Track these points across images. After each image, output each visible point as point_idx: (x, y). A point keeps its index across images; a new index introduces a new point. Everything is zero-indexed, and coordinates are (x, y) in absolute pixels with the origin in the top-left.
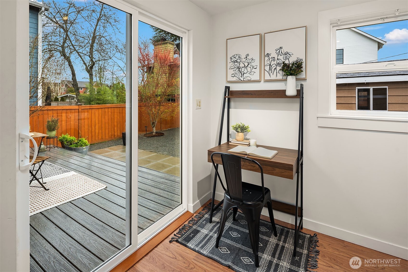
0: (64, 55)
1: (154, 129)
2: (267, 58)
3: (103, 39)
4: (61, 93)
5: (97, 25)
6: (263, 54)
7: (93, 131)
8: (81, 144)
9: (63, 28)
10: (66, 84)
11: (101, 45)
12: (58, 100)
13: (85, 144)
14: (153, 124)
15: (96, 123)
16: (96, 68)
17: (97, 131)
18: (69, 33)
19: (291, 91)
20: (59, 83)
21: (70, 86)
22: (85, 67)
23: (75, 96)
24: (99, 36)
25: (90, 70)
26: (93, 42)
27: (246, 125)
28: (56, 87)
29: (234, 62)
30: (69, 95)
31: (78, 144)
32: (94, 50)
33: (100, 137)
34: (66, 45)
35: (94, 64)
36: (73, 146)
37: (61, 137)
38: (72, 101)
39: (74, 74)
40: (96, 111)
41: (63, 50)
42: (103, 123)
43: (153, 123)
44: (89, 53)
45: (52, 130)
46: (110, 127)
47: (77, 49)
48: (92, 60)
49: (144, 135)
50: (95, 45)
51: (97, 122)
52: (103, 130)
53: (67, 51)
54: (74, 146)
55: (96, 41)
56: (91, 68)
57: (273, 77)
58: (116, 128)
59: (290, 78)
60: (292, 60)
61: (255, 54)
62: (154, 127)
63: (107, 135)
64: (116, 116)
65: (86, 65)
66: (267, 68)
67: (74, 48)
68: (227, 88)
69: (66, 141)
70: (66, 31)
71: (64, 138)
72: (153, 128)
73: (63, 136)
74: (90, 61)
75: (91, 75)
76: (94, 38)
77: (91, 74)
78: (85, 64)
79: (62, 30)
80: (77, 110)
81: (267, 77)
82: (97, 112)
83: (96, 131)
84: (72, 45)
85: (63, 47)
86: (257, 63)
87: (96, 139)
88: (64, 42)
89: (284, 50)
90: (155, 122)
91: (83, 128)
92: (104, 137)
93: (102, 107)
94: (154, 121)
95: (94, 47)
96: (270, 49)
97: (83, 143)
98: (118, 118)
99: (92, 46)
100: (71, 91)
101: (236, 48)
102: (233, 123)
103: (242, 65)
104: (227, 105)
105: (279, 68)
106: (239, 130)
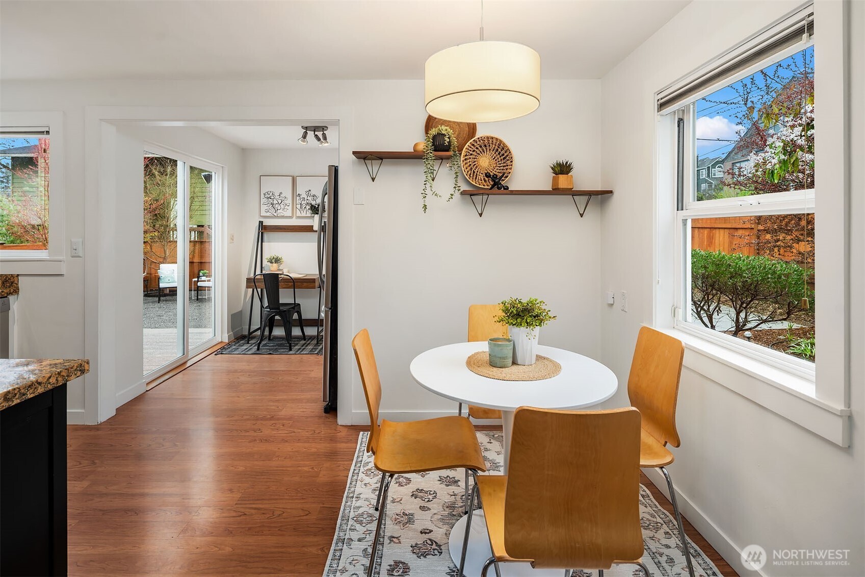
2: (298, 198)
6: (295, 194)
19: (316, 227)
27: (280, 257)
29: (268, 198)
57: (304, 214)
59: (316, 216)
61: (288, 193)
66: (299, 206)
68: (261, 223)
81: (299, 214)
86: (289, 201)
89: (312, 193)
96: (301, 190)
101: (269, 185)
102: (266, 256)
103: (275, 202)
104: (261, 239)
105: (308, 207)
106: (273, 261)
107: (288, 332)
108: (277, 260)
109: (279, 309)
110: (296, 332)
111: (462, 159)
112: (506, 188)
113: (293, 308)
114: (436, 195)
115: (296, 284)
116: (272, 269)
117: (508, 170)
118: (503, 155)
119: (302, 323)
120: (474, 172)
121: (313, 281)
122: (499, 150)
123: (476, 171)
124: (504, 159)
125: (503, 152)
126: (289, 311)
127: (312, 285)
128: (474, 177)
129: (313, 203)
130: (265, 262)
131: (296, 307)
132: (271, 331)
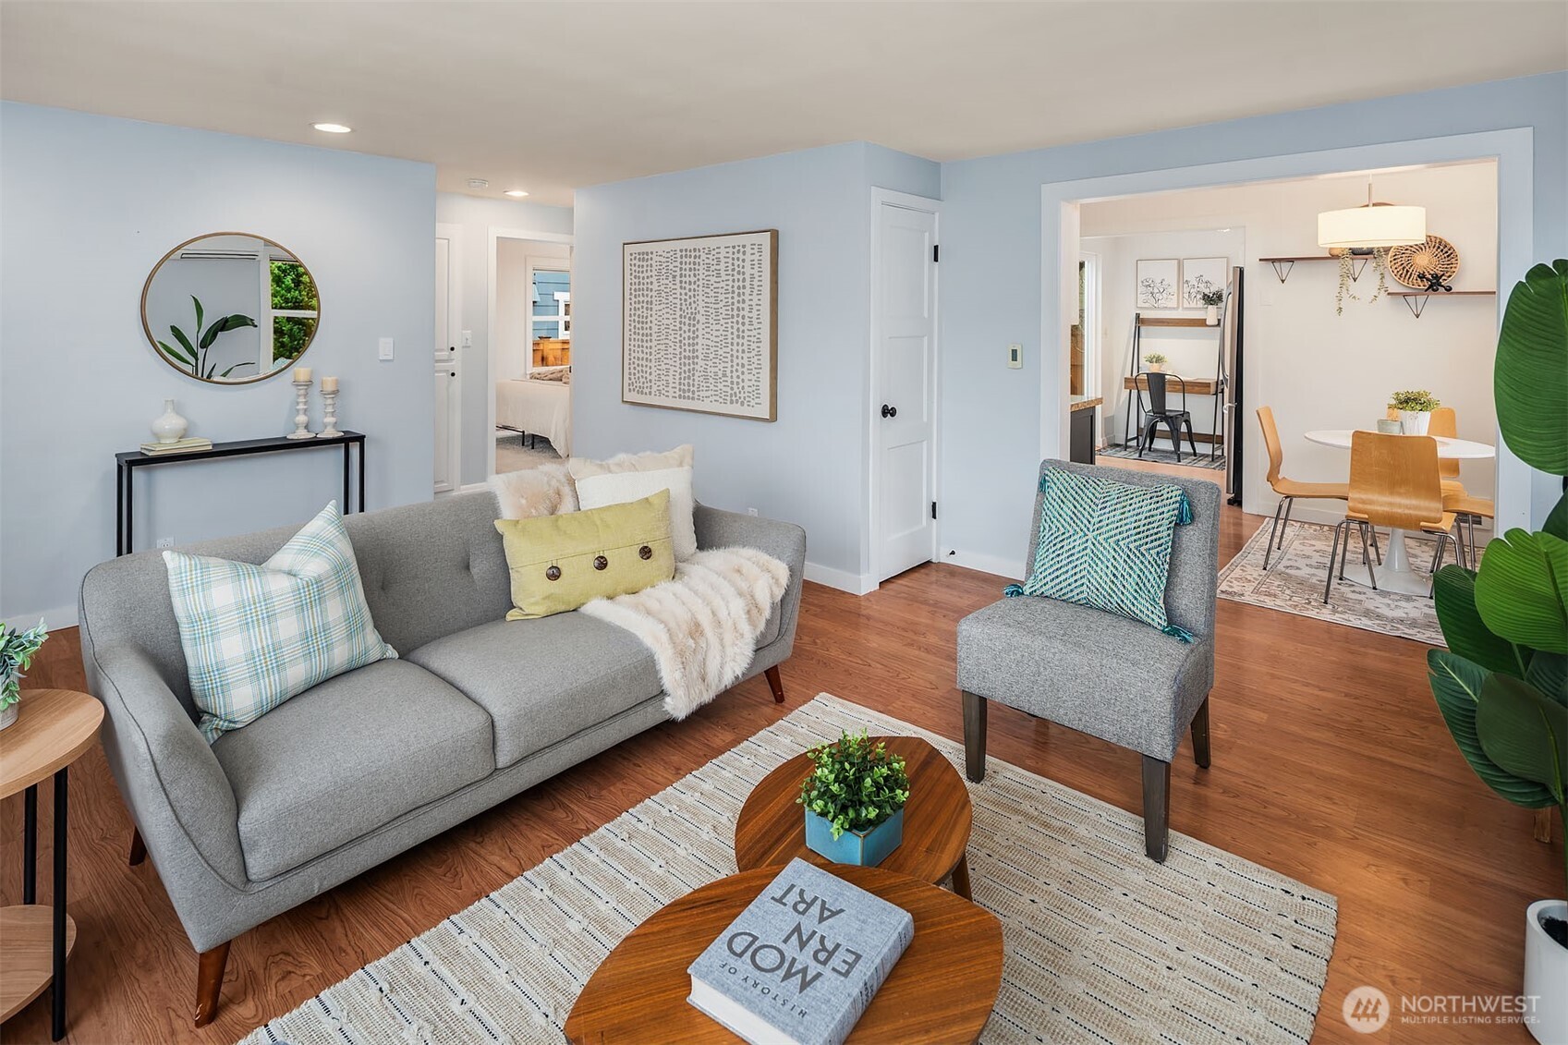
2: (1186, 285)
6: (1181, 281)
19: (1211, 320)
27: (1162, 356)
29: (1146, 286)
57: (1193, 305)
59: (1210, 307)
60: (1214, 289)
61: (1172, 279)
66: (1186, 296)
68: (1138, 316)
81: (1186, 305)
86: (1174, 289)
89: (1205, 279)
96: (1190, 275)
101: (1148, 271)
102: (1145, 353)
103: (1156, 290)
104: (1138, 334)
105: (1199, 296)
106: (1154, 360)
107: (1177, 446)
108: (1159, 360)
109: (1165, 414)
110: (1185, 447)
111: (1389, 260)
112: (1449, 289)
113: (1182, 415)
114: (1354, 297)
115: (1184, 387)
116: (1155, 368)
117: (1453, 269)
118: (1447, 252)
119: (1191, 437)
120: (1407, 271)
121: (1208, 385)
122: (1442, 247)
123: (1411, 271)
124: (1448, 256)
125: (1446, 249)
126: (1176, 417)
127: (1206, 390)
128: (1407, 277)
129: (1207, 292)
130: (1143, 361)
131: (1185, 416)
132: (1151, 443)
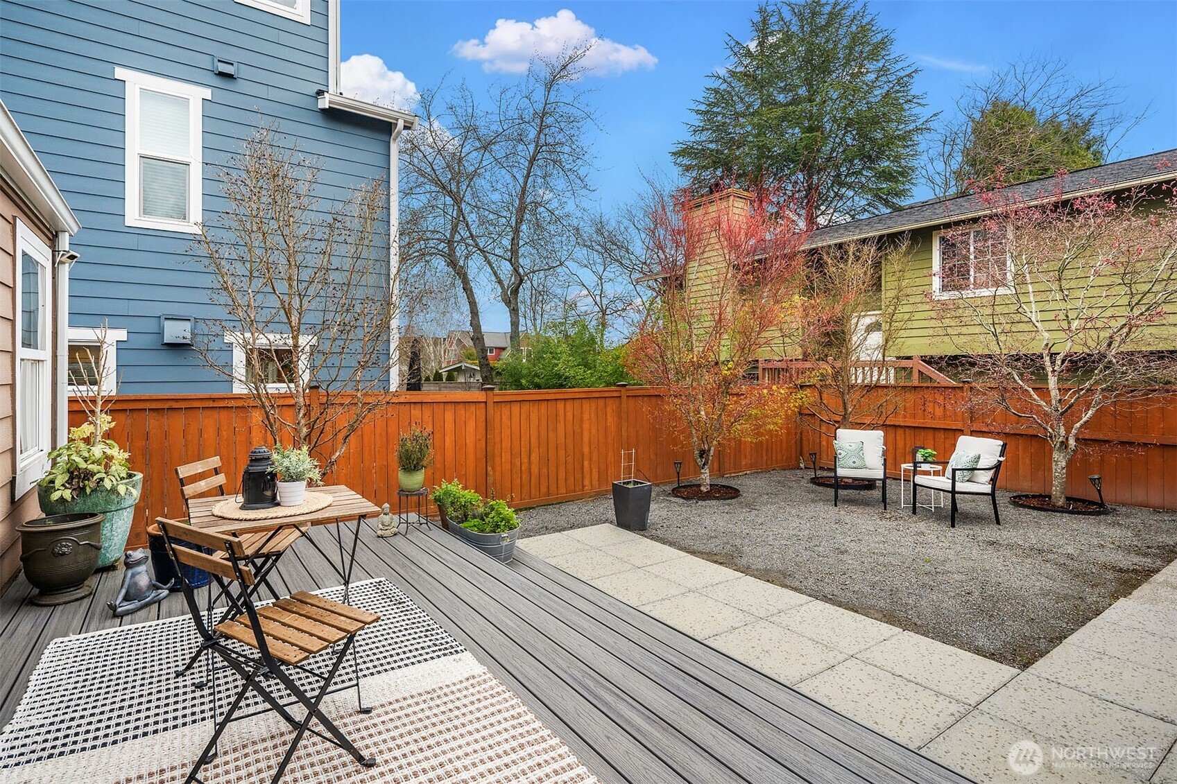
0: (452, 263)
1: (706, 471)
3: (542, 209)
4: (449, 362)
5: (528, 176)
7: (523, 468)
8: (496, 519)
9: (450, 193)
10: (459, 340)
11: (538, 225)
12: (442, 380)
13: (509, 522)
14: (701, 457)
15: (532, 447)
16: (525, 293)
17: (535, 470)
18: (463, 206)
20: (445, 339)
21: (469, 343)
22: (500, 290)
23: (479, 369)
24: (533, 205)
25: (510, 298)
26: (520, 221)
28: (438, 348)
30: (464, 365)
31: (487, 520)
32: (521, 243)
33: (544, 489)
34: (457, 237)
35: (521, 281)
36: (470, 526)
37: (439, 492)
38: (472, 380)
39: (474, 313)
40: (531, 408)
41: (452, 250)
42: (552, 446)
43: (703, 453)
44: (509, 254)
45: (413, 467)
46: (570, 459)
47: (481, 245)
48: (516, 270)
49: (673, 490)
50: (524, 227)
51: (534, 441)
52: (552, 469)
53: (460, 251)
54: (475, 526)
55: (527, 216)
56: (515, 292)
58: (586, 463)
62: (704, 465)
63: (562, 484)
64: (586, 426)
65: (503, 287)
67: (475, 241)
69: (452, 503)
70: (457, 200)
71: (447, 493)
72: (703, 471)
73: (444, 486)
74: (512, 275)
75: (514, 312)
76: (521, 210)
77: (513, 309)
78: (500, 282)
79: (449, 200)
80: (483, 405)
82: (534, 411)
83: (532, 470)
84: (472, 235)
85: (450, 242)
87: (533, 492)
88: (454, 230)
90: (709, 450)
91: (497, 460)
92: (553, 489)
93: (547, 397)
94: (706, 447)
95: (521, 234)
97: (503, 519)
98: (594, 431)
99: (517, 231)
100: (469, 357)
